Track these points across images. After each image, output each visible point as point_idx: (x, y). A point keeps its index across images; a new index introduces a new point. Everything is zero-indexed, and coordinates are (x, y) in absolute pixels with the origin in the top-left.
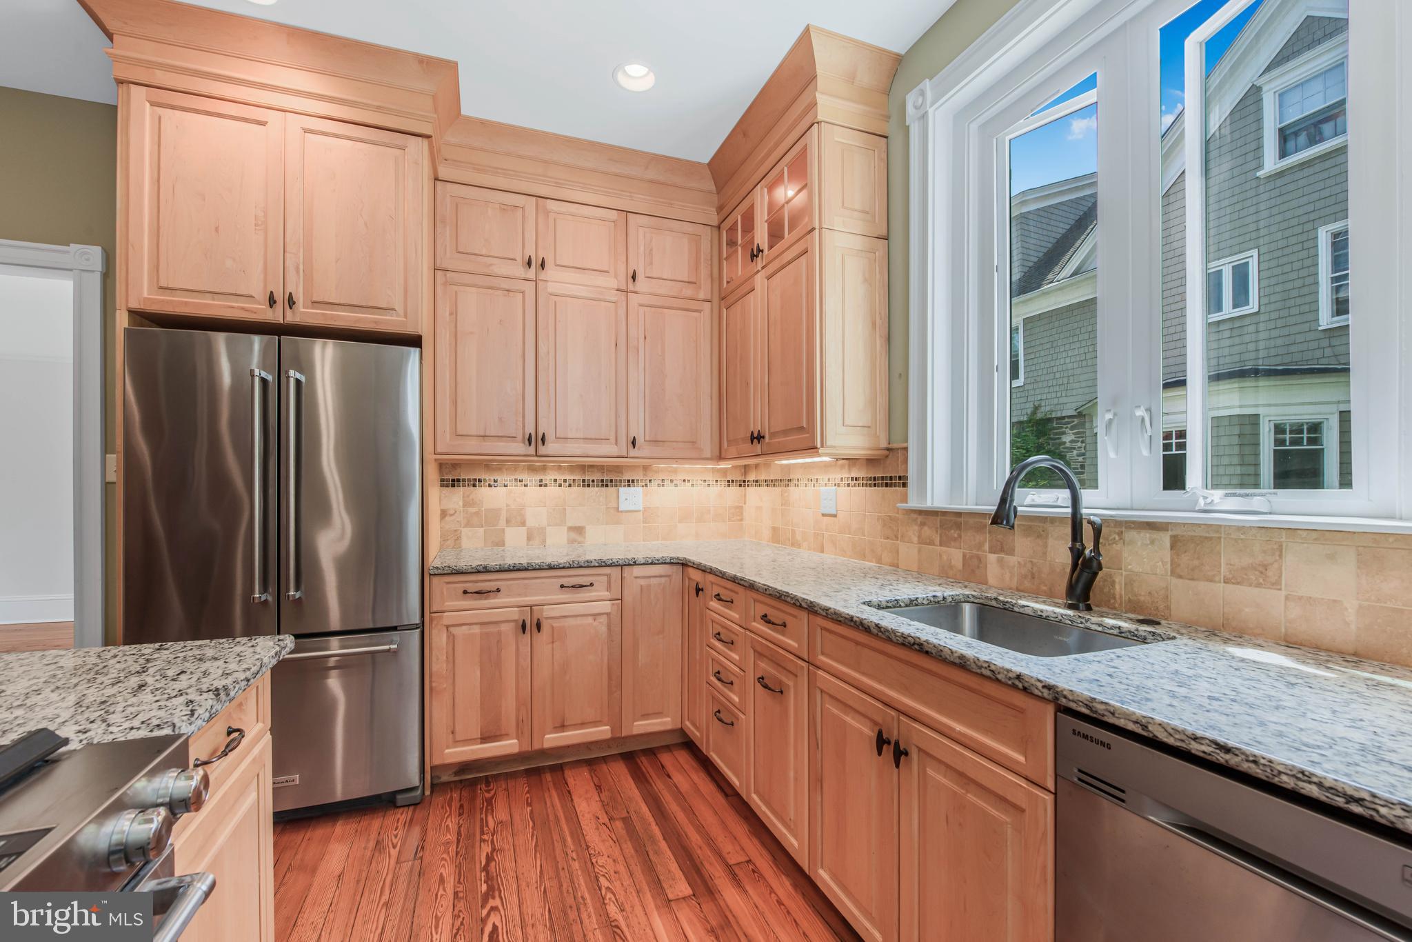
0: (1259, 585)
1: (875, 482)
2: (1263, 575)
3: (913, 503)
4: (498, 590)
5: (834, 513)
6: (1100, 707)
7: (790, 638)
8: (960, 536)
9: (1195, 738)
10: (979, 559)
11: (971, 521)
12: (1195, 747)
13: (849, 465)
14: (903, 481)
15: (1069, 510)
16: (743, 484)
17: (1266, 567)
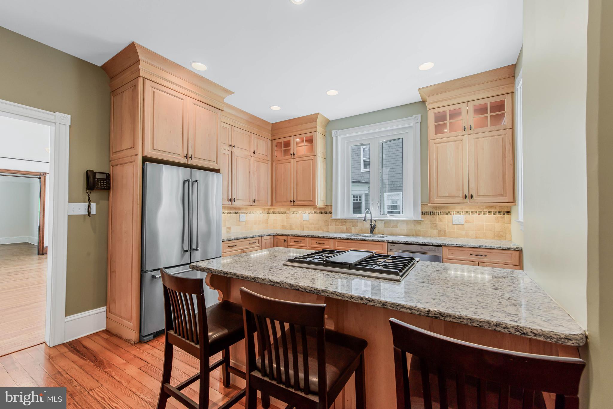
0: (395, 228)
1: (322, 213)
2: (396, 226)
3: (334, 217)
4: (236, 245)
5: (308, 220)
6: (394, 241)
7: (326, 245)
8: (346, 224)
9: (404, 241)
10: (350, 228)
11: (348, 221)
12: (404, 242)
13: (313, 209)
14: (331, 213)
15: (370, 218)
16: (269, 213)
17: (396, 225)
